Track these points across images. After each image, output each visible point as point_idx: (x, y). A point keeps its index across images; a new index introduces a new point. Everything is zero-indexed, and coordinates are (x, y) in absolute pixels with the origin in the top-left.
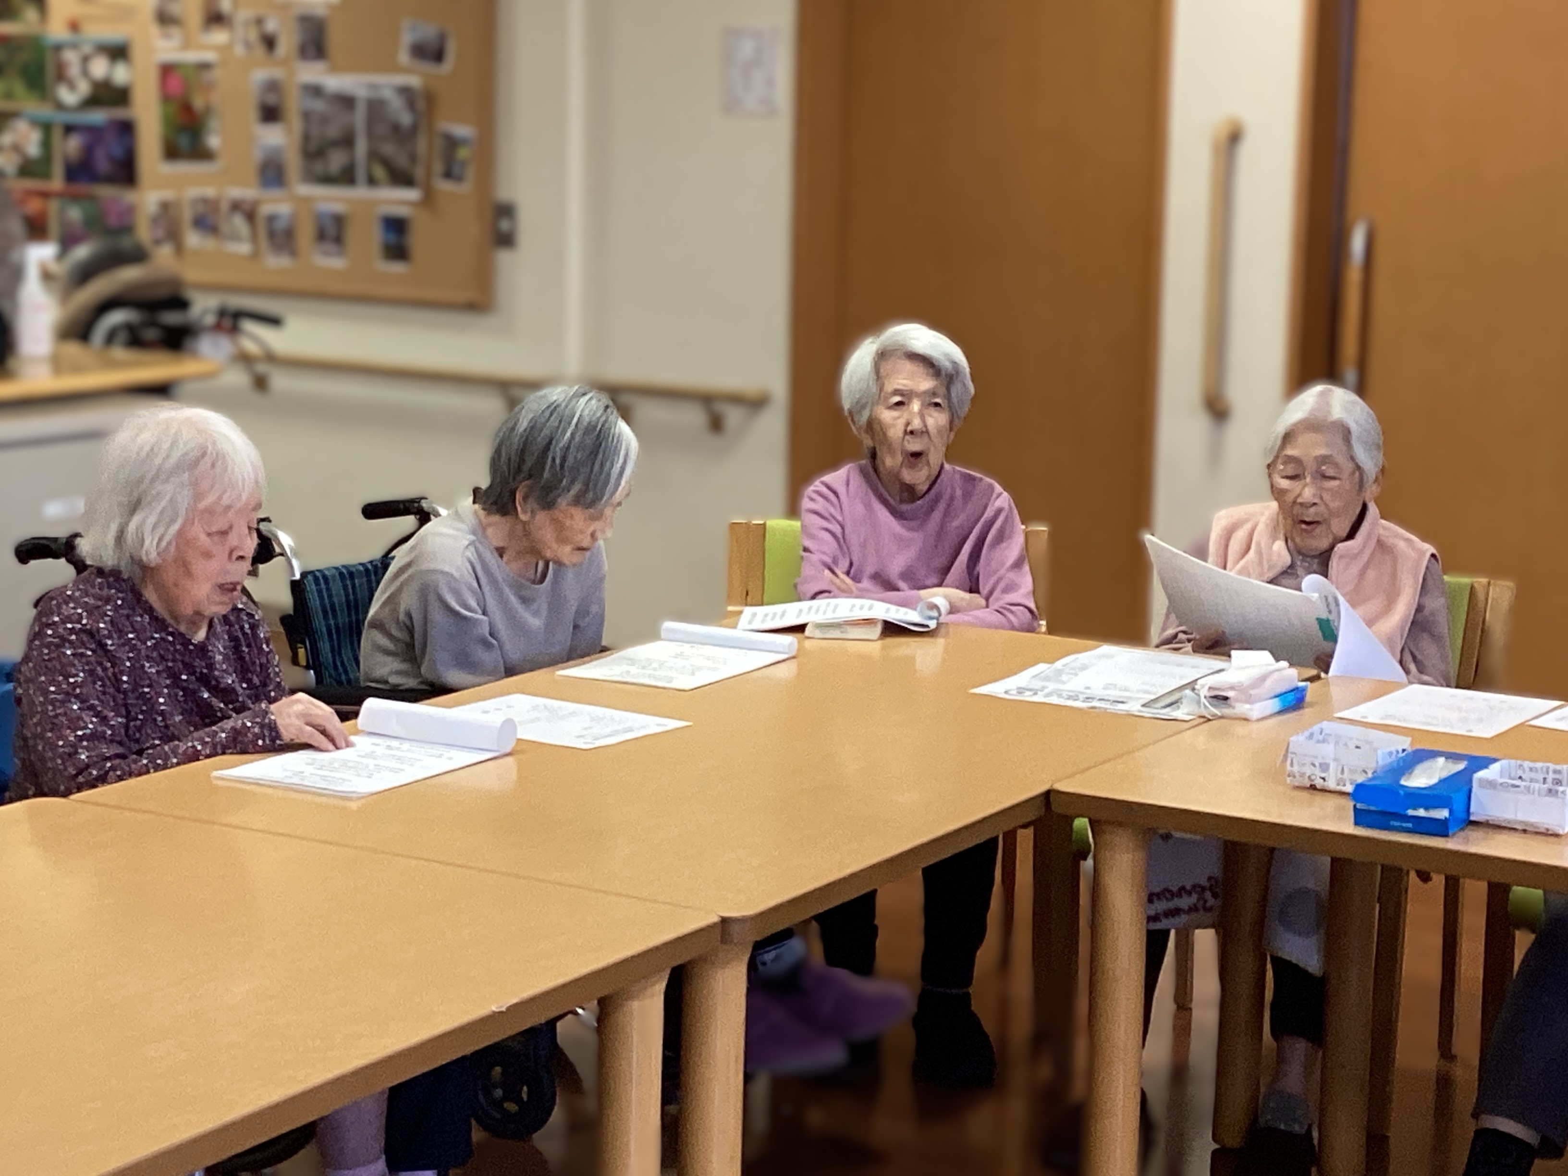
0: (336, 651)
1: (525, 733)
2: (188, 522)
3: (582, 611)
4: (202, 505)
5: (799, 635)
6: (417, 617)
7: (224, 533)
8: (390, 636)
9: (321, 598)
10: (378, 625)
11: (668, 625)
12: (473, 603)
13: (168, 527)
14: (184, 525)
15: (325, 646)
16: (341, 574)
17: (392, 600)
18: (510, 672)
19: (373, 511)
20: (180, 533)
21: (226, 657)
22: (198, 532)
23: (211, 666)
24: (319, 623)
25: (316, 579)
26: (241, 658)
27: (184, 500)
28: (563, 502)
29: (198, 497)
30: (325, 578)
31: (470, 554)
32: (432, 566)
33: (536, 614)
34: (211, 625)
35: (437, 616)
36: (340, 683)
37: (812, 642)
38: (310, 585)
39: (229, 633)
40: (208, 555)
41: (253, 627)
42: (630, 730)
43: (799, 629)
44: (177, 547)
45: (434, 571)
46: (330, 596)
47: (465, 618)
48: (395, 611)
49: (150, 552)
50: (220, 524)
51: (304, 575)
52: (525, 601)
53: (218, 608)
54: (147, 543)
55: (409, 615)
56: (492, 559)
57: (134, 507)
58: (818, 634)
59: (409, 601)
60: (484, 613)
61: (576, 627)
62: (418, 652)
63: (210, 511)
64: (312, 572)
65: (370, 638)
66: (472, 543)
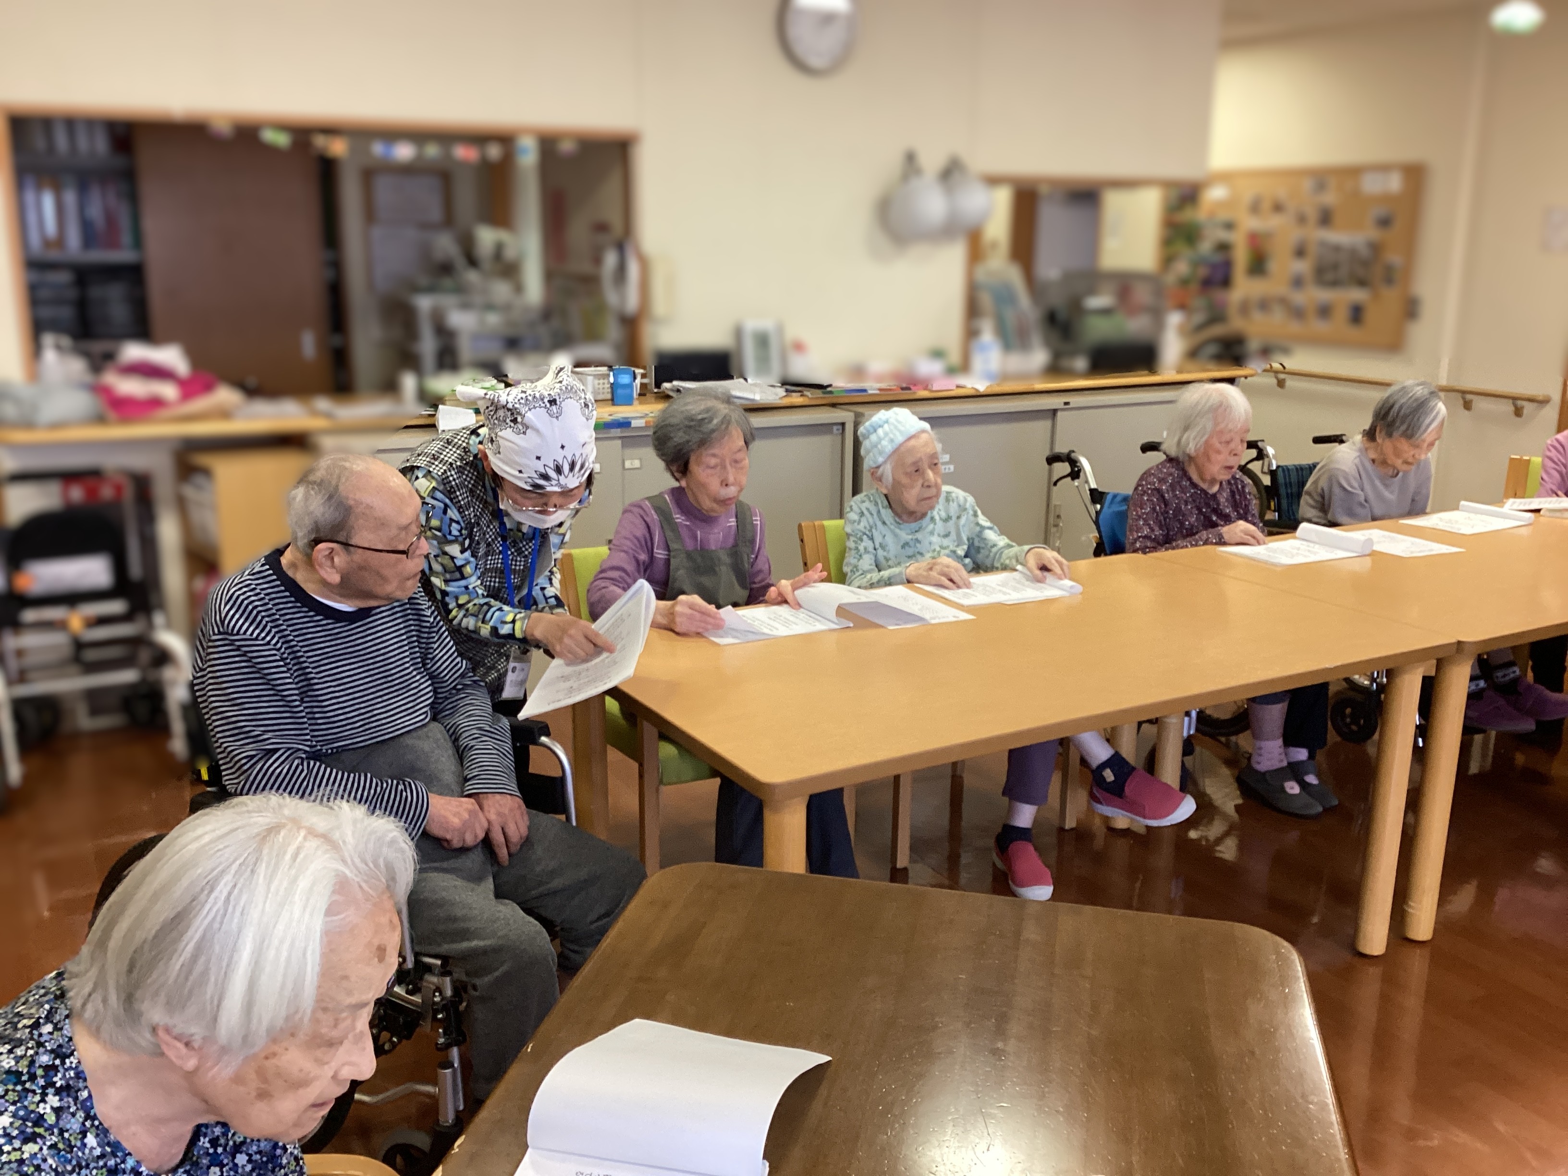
0: (1290, 505)
1: (1377, 548)
2: (1211, 437)
3: (1417, 493)
4: (1218, 429)
5: (1537, 514)
6: (1326, 489)
7: (1228, 443)
8: (1314, 500)
9: (1285, 478)
10: (1309, 493)
11: (1463, 503)
12: (1356, 485)
13: (1201, 438)
14: (1209, 438)
15: (1284, 503)
16: (1297, 469)
17: (1316, 482)
18: (1374, 519)
19: (1318, 440)
20: (1206, 442)
21: (1227, 500)
22: (1215, 442)
23: (1218, 504)
24: (1283, 491)
25: (1283, 470)
26: (1235, 501)
27: (1209, 426)
28: (1396, 434)
29: (1216, 424)
30: (1288, 470)
31: (1357, 461)
32: (1337, 466)
33: (1392, 493)
34: (1221, 483)
35: (1336, 490)
36: (1290, 519)
37: (1543, 519)
38: (1280, 473)
39: (1231, 489)
40: (1219, 452)
41: (1243, 487)
42: (1432, 550)
43: (1538, 511)
44: (1205, 449)
45: (1338, 469)
46: (1290, 478)
47: (1352, 493)
48: (1316, 487)
49: (1191, 449)
50: (1227, 437)
51: (1278, 467)
52: (1386, 486)
53: (1225, 476)
54: (1191, 445)
55: (1323, 490)
56: (1368, 465)
57: (1186, 428)
58: (1548, 514)
59: (1323, 484)
60: (1362, 490)
61: (1413, 500)
62: (1326, 506)
63: (1221, 432)
64: (1282, 467)
65: (1305, 499)
66: (1359, 456)
